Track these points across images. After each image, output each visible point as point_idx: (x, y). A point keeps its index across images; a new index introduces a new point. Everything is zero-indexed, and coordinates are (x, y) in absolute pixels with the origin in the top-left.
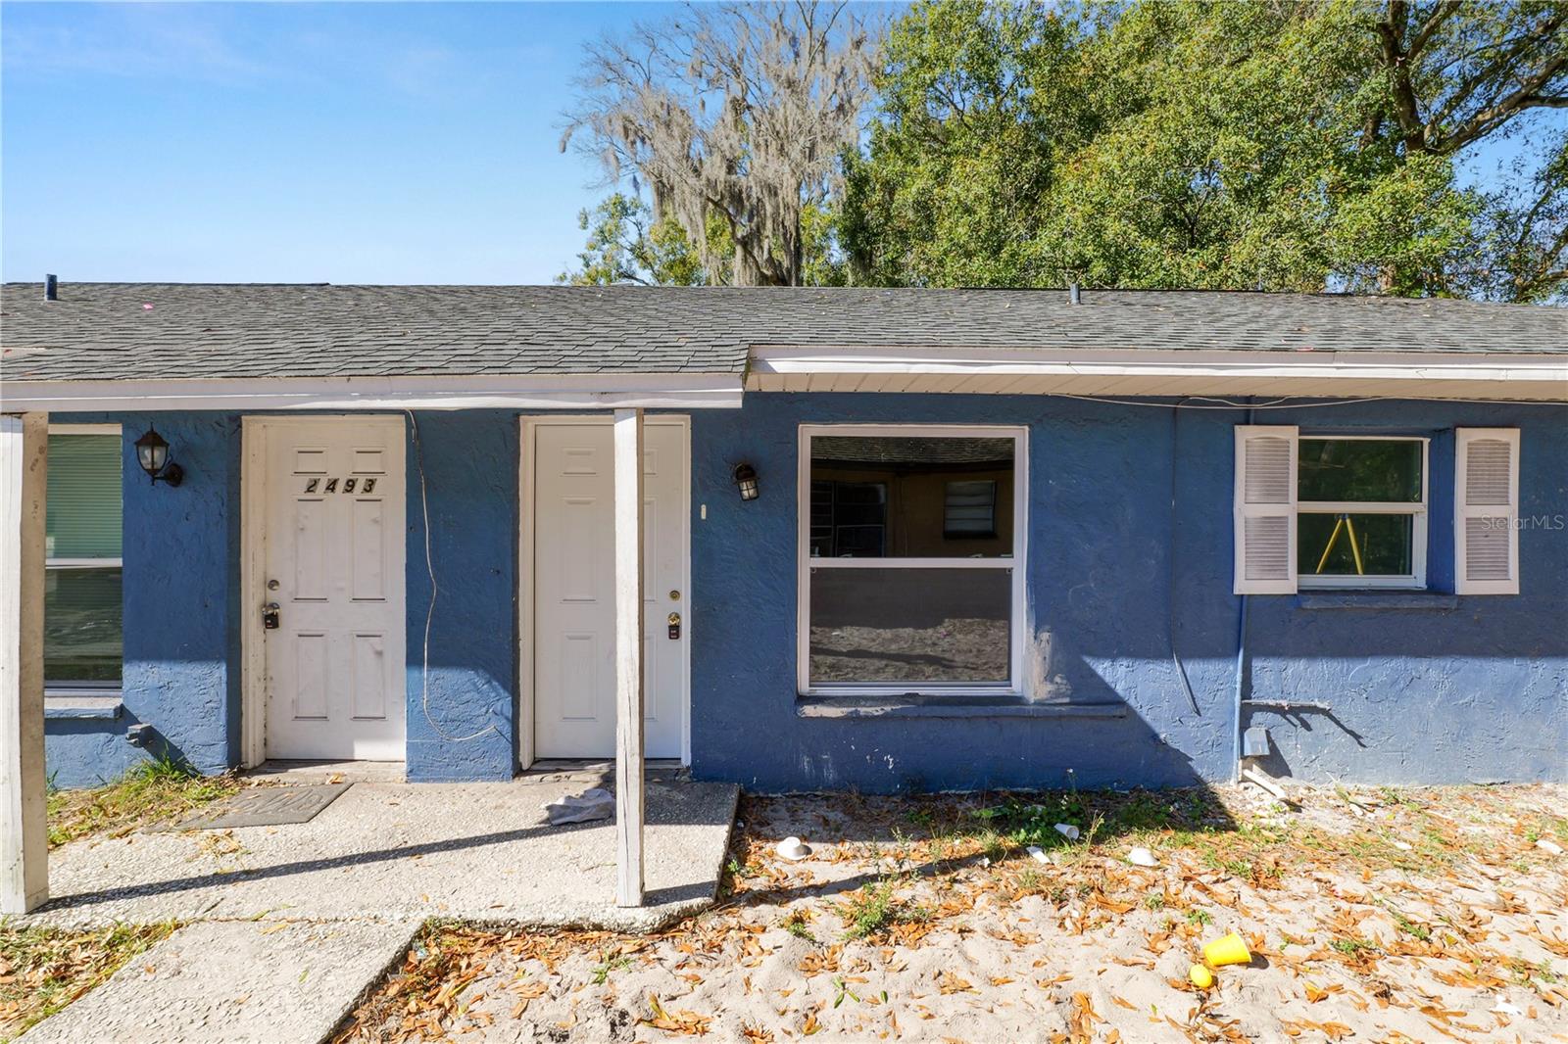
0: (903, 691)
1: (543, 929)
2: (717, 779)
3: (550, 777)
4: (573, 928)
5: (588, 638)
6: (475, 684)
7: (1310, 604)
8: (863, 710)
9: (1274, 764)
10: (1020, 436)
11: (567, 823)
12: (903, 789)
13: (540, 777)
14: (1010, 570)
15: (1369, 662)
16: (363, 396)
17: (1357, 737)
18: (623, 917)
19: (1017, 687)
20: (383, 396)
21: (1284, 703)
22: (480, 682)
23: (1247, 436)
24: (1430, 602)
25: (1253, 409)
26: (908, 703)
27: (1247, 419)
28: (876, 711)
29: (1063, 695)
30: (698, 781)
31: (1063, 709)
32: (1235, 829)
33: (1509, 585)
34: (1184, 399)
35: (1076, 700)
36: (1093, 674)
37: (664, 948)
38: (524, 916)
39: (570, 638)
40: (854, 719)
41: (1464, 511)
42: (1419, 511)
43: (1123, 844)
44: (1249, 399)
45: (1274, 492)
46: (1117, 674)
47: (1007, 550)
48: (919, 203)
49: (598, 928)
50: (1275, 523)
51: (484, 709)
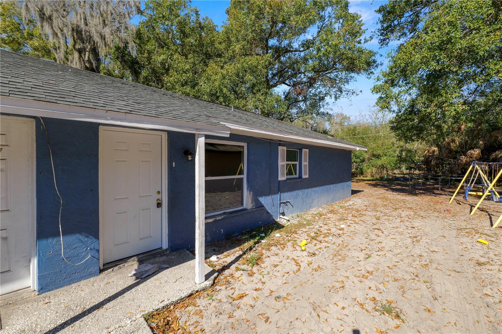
0: (222, 212)
1: (182, 300)
2: (178, 250)
3: (116, 268)
4: (191, 295)
5: (126, 212)
6: (80, 239)
7: (288, 182)
8: (218, 218)
9: (283, 214)
10: (245, 145)
11: (147, 276)
12: (225, 237)
13: (111, 269)
14: (243, 178)
15: (294, 192)
16: (112, 119)
17: (292, 206)
18: (203, 285)
19: (245, 206)
20: (121, 120)
21: (285, 201)
22: (82, 238)
23: (280, 148)
24: (300, 180)
25: (281, 143)
26: (225, 214)
27: (280, 145)
28: (220, 218)
29: (254, 206)
30: (173, 252)
31: (255, 209)
32: (284, 227)
33: (307, 176)
34: (271, 140)
35: (257, 207)
36: (259, 201)
37: (218, 287)
38: (175, 299)
39: (118, 213)
40: (215, 221)
41: (303, 163)
42: (297, 163)
43: (272, 234)
44: (280, 141)
45: (283, 161)
46: (263, 200)
47: (243, 174)
48: (162, 63)
49: (197, 292)
50: (283, 165)
51: (85, 249)
